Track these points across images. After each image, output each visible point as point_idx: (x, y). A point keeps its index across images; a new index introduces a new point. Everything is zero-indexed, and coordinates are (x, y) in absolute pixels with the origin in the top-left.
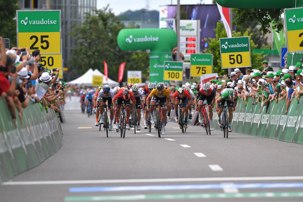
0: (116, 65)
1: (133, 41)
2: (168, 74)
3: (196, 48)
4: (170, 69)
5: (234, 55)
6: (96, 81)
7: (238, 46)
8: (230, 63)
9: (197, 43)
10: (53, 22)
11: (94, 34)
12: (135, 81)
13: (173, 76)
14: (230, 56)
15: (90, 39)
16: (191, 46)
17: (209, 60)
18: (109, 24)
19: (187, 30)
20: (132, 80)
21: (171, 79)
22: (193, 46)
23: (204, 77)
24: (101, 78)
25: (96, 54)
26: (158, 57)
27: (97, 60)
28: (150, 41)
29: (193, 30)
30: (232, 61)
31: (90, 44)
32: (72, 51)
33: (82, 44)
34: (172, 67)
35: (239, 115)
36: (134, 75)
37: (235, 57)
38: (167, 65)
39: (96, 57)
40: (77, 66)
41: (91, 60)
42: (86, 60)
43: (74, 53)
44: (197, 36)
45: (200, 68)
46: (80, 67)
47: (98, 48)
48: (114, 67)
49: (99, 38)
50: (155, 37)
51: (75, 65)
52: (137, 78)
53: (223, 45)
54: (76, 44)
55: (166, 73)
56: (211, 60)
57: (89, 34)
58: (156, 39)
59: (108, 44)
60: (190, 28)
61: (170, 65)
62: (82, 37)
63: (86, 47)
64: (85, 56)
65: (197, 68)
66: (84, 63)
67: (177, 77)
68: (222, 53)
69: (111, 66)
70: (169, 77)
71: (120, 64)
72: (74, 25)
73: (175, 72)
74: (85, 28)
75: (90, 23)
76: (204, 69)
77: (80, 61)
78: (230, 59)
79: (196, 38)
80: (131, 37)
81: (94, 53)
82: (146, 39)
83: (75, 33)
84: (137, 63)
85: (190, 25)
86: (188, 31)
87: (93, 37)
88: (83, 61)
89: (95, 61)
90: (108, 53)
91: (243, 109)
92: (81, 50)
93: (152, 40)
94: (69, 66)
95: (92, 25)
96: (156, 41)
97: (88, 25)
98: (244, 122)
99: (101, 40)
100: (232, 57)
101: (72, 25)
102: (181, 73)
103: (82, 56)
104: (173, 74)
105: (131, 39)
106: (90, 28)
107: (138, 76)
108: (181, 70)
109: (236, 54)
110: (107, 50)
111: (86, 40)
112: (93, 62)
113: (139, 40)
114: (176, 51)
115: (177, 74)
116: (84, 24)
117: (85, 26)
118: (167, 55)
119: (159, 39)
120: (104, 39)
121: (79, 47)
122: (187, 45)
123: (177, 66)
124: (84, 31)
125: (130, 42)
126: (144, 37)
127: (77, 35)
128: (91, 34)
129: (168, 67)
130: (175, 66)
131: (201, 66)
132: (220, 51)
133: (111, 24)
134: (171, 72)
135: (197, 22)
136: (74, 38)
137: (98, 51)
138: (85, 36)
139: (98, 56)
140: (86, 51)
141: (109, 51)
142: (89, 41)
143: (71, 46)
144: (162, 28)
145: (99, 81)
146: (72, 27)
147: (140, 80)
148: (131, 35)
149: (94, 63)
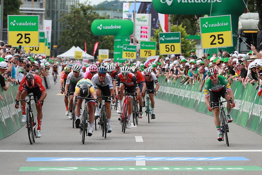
0: (92, 43)
1: (103, 28)
2: (126, 54)
3: (148, 34)
4: (127, 50)
5: (168, 45)
6: (77, 55)
7: (172, 38)
8: (166, 51)
9: (149, 30)
10: (33, 24)
11: (77, 21)
12: (104, 57)
13: (129, 56)
14: (166, 46)
15: (74, 25)
16: (144, 33)
17: (154, 46)
18: (88, 14)
19: (141, 21)
20: (102, 56)
21: (127, 58)
22: (145, 32)
23: (149, 58)
24: (81, 53)
25: (78, 35)
26: (120, 40)
27: (79, 40)
28: (115, 29)
29: (146, 21)
30: (167, 50)
31: (74, 28)
32: (61, 32)
33: (68, 28)
34: (129, 49)
35: (171, 89)
36: (103, 53)
37: (170, 47)
38: (125, 47)
39: (78, 37)
40: (64, 44)
41: (74, 40)
42: (71, 40)
43: (62, 34)
44: (149, 25)
45: (147, 51)
46: (66, 45)
47: (80, 31)
48: (91, 45)
49: (80, 24)
50: (119, 26)
51: (63, 43)
52: (105, 54)
53: (161, 38)
54: (64, 28)
55: (124, 53)
56: (155, 46)
57: (73, 21)
58: (119, 27)
59: (87, 28)
60: (144, 20)
61: (127, 48)
62: (68, 23)
63: (71, 30)
64: (70, 37)
65: (145, 51)
66: (69, 42)
67: (132, 56)
68: (160, 43)
69: (89, 44)
70: (126, 56)
71: (95, 43)
72: (63, 14)
73: (131, 53)
74: (71, 16)
75: (74, 13)
76: (150, 52)
77: (66, 40)
78: (166, 48)
79: (148, 27)
80: (101, 25)
81: (76, 35)
82: (112, 27)
83: (63, 20)
84: (107, 42)
85: (144, 17)
86: (143, 22)
87: (76, 23)
88: (69, 40)
89: (77, 40)
90: (87, 35)
91: (173, 85)
92: (67, 32)
93: (116, 28)
94: (59, 44)
95: (76, 14)
96: (119, 28)
97: (73, 14)
98: (173, 95)
99: (82, 25)
100: (167, 47)
101: (62, 14)
102: (135, 53)
103: (68, 37)
104: (129, 54)
105: (101, 27)
106: (74, 17)
107: (106, 53)
108: (134, 51)
109: (170, 44)
110: (86, 32)
111: (71, 25)
112: (75, 41)
113: (107, 28)
114: (132, 37)
115: (132, 54)
116: (69, 13)
117: (71, 15)
118: (127, 39)
119: (121, 27)
120: (84, 24)
121: (65, 30)
122: (141, 32)
123: (132, 48)
124: (70, 19)
125: (101, 29)
126: (110, 26)
127: (64, 21)
128: (75, 21)
129: (126, 49)
130: (130, 48)
131: (148, 50)
132: (159, 42)
133: (90, 14)
134: (128, 52)
135: (149, 15)
136: (62, 23)
137: (79, 33)
138: (70, 23)
139: (80, 36)
140: (71, 33)
141: (87, 33)
142: (73, 26)
143: (60, 30)
144: (124, 19)
145: (79, 55)
146: (61, 16)
147: (108, 57)
148: (101, 24)
149: (77, 42)
